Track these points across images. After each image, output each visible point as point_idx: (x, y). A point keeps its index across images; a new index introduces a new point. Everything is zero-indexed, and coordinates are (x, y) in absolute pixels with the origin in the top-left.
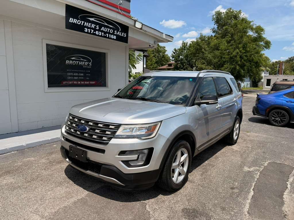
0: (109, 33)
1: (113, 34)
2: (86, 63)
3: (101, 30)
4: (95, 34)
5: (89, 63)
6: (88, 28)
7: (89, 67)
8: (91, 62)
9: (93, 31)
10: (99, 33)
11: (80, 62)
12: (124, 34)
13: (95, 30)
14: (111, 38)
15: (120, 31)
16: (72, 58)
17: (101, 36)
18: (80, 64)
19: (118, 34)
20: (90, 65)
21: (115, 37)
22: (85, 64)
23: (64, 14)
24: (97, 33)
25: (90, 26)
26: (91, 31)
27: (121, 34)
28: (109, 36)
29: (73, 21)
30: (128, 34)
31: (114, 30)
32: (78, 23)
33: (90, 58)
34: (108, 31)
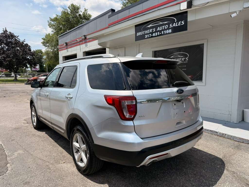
0: (165, 29)
1: (168, 29)
2: (183, 59)
3: (157, 30)
4: (153, 37)
5: (186, 58)
6: (147, 34)
7: (185, 62)
8: (187, 57)
9: (151, 34)
10: (155, 34)
11: (177, 59)
12: (181, 22)
13: (152, 33)
14: (166, 34)
15: (176, 21)
16: (171, 57)
17: (158, 36)
20: (187, 60)
21: (170, 31)
22: (181, 60)
23: (135, 33)
24: (154, 35)
25: (149, 32)
26: (149, 36)
27: (178, 24)
28: (164, 32)
29: (139, 34)
30: (187, 19)
31: (168, 24)
32: (141, 34)
33: (187, 54)
34: (163, 29)
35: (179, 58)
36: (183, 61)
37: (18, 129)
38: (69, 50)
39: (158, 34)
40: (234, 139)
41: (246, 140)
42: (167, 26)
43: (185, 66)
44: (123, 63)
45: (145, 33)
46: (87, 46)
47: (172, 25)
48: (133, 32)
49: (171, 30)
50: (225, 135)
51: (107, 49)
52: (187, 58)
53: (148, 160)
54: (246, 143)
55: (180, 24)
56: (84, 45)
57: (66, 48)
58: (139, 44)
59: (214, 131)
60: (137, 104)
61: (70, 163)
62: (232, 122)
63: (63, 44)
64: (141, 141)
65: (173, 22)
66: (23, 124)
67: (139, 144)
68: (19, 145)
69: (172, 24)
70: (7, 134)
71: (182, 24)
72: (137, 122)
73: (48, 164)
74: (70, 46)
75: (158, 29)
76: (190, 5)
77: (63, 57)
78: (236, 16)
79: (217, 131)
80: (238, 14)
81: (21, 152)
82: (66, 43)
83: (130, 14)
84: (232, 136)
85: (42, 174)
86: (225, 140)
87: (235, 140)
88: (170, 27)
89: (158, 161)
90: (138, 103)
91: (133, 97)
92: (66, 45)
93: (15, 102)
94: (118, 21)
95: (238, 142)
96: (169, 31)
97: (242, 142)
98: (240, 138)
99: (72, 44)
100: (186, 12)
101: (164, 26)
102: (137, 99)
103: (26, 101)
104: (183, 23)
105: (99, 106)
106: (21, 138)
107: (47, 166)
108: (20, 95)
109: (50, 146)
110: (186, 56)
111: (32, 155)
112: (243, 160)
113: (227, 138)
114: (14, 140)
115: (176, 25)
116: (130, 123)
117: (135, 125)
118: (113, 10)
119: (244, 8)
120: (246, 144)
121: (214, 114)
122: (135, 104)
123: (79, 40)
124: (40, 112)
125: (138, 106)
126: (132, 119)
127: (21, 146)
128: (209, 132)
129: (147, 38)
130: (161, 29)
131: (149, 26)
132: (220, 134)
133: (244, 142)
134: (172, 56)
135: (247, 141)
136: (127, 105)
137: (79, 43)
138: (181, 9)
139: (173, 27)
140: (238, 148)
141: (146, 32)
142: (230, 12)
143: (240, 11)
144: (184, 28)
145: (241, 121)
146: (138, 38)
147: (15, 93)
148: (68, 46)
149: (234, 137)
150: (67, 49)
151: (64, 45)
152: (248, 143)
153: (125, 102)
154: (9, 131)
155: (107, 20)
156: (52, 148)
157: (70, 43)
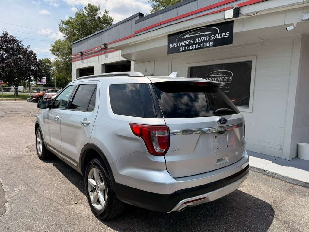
0: (205, 42)
1: (209, 41)
2: (226, 78)
3: (195, 42)
4: (189, 50)
5: (229, 78)
6: (183, 46)
7: (228, 82)
9: (187, 47)
10: (193, 47)
11: (219, 78)
12: (225, 34)
13: (189, 45)
14: (207, 47)
15: (218, 32)
16: (211, 76)
17: (196, 49)
18: (219, 80)
19: (216, 38)
20: (230, 80)
22: (224, 80)
23: (167, 44)
24: (191, 47)
25: (185, 44)
26: (185, 48)
27: (221, 36)
28: (203, 45)
29: (172, 46)
30: (233, 30)
31: (209, 35)
32: (175, 46)
33: (231, 72)
34: (203, 41)
35: (221, 77)
36: (226, 80)
37: (18, 158)
38: (85, 61)
39: (196, 47)
40: (286, 181)
41: (300, 181)
42: (207, 38)
43: (228, 87)
44: (154, 84)
45: (180, 45)
46: (107, 57)
47: (214, 37)
48: (165, 42)
49: (212, 42)
50: (276, 174)
51: (132, 62)
52: (231, 78)
53: (181, 205)
54: (301, 185)
55: (223, 36)
56: (103, 56)
57: (80, 58)
58: (172, 58)
59: (262, 169)
60: (170, 136)
61: (83, 204)
62: (283, 158)
63: (77, 53)
64: (174, 181)
65: (215, 33)
66: (25, 153)
67: (171, 185)
68: (20, 179)
69: (213, 35)
70: (5, 165)
71: (226, 36)
72: (169, 158)
73: (56, 204)
74: (86, 56)
75: (197, 41)
76: (237, 13)
77: (77, 69)
78: (293, 30)
79: (265, 170)
80: (295, 27)
81: (22, 188)
82: (81, 52)
83: (162, 21)
84: (283, 176)
85: (49, 217)
86: (275, 180)
87: (288, 181)
88: (211, 39)
89: (193, 206)
90: (171, 134)
91: (166, 127)
92: (81, 55)
93: (15, 124)
94: (147, 28)
95: (291, 183)
96: (210, 44)
97: (296, 183)
98: (293, 180)
99: (88, 53)
100: (232, 22)
101: (203, 38)
102: (170, 130)
103: (29, 122)
104: (228, 35)
105: (123, 136)
106: (22, 171)
107: (55, 207)
108: (22, 115)
109: (59, 182)
110: (229, 75)
111: (36, 192)
112: (297, 207)
113: (277, 179)
114: (14, 172)
115: (219, 37)
116: (161, 159)
117: (166, 161)
118: (141, 15)
119: (303, 20)
120: (301, 187)
121: (262, 147)
122: (167, 135)
123: (97, 49)
124: (47, 139)
125: (172, 137)
126: (163, 154)
127: (22, 180)
128: (256, 171)
129: (183, 51)
130: (200, 40)
131: (185, 37)
132: (269, 173)
133: (298, 184)
134: (212, 74)
135: (302, 183)
136: (158, 136)
137: (97, 54)
138: (226, 18)
139: (215, 38)
140: (290, 191)
141: (181, 43)
142: (285, 24)
143: (298, 23)
144: (228, 41)
145: (296, 157)
146: (171, 51)
147: (15, 112)
148: (84, 56)
149: (286, 177)
150: (82, 59)
151: (78, 55)
152: (303, 185)
153: (155, 132)
154: (8, 160)
155: (132, 27)
156: (61, 184)
157: (86, 53)
